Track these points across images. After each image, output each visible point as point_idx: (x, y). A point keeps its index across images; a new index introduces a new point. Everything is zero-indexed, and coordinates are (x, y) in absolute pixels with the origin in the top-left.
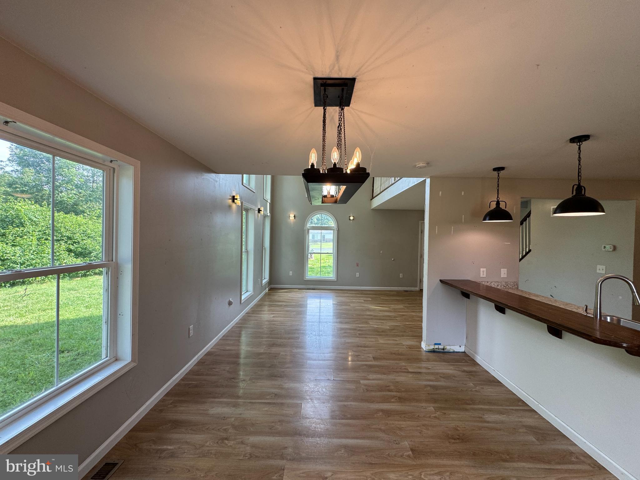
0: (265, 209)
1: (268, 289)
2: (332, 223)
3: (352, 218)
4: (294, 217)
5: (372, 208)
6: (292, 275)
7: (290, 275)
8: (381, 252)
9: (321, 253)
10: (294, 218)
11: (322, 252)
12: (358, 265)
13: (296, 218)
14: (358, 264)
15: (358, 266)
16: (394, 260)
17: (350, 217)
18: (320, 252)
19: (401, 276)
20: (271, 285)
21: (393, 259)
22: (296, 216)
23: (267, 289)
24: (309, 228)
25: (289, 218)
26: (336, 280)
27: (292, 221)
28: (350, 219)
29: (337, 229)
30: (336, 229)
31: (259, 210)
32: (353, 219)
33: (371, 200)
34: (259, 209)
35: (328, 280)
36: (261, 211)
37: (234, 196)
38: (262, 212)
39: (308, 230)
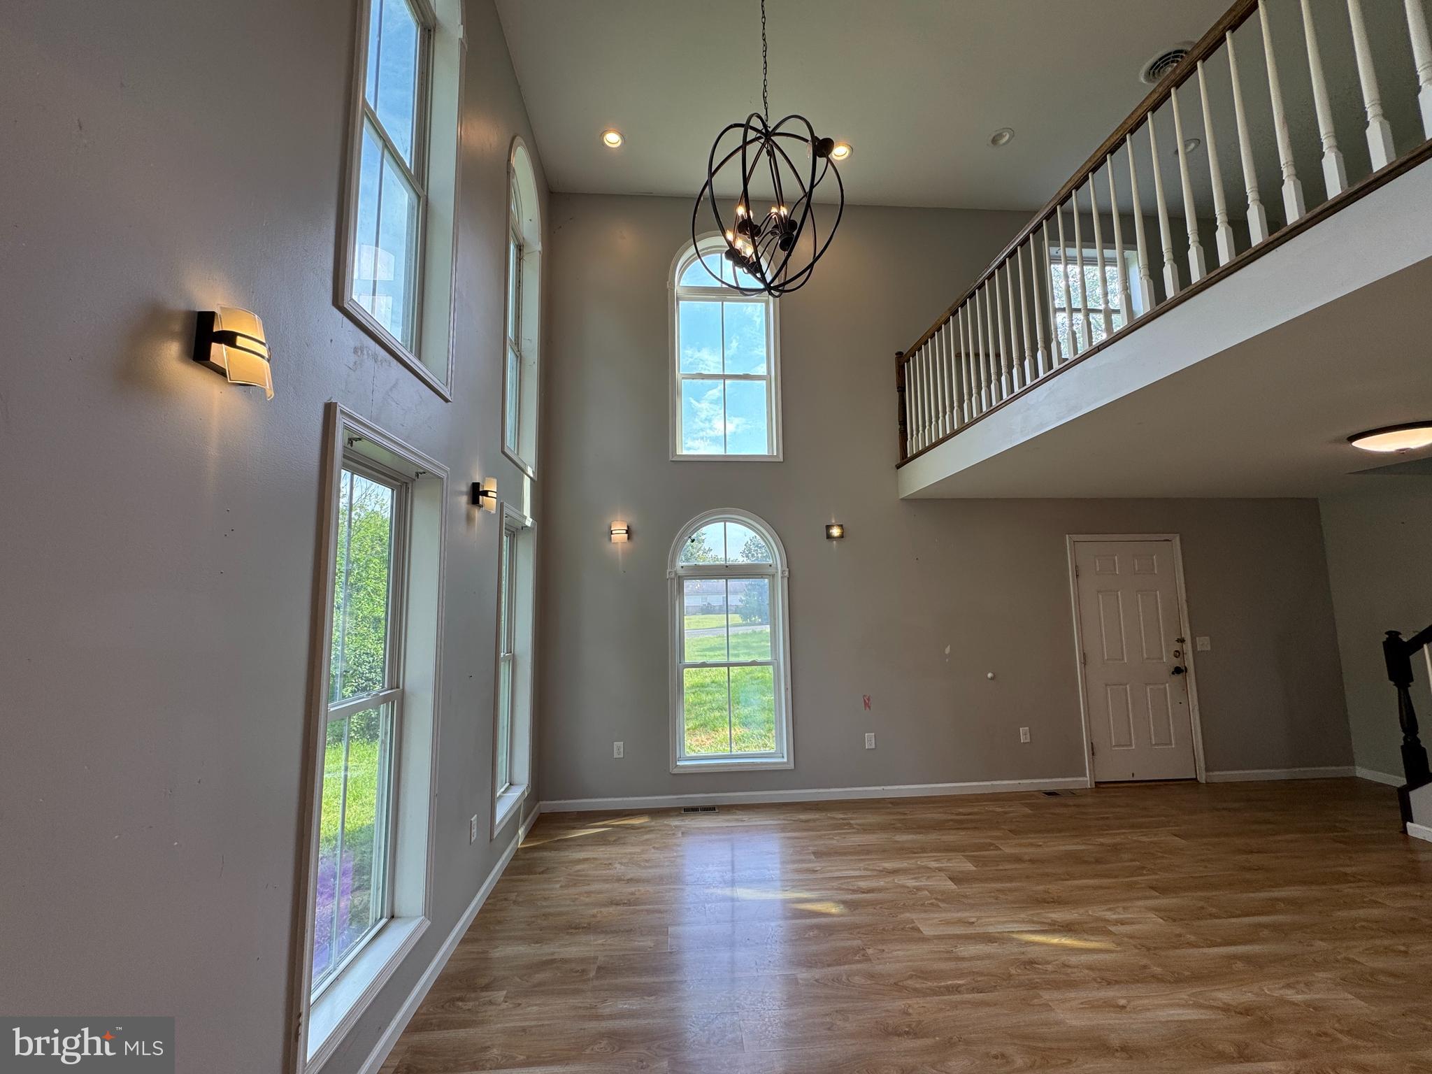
0: (510, 494)
1: (526, 829)
2: (768, 553)
3: (836, 532)
4: (627, 532)
5: (900, 498)
6: (622, 756)
7: (616, 756)
8: (948, 650)
9: (728, 665)
10: (629, 538)
11: (733, 660)
12: (867, 705)
13: (634, 537)
14: (869, 699)
15: (869, 707)
16: (992, 679)
17: (828, 527)
18: (724, 660)
19: (1024, 735)
20: (538, 801)
21: (990, 675)
22: (633, 528)
23: (521, 832)
24: (681, 572)
25: (610, 539)
26: (792, 766)
27: (620, 546)
28: (829, 537)
29: (787, 574)
30: (783, 572)
31: (476, 493)
32: (842, 536)
33: (898, 467)
34: (475, 486)
35: (764, 768)
36: (485, 493)
37: (211, 316)
38: (490, 502)
39: (680, 580)
